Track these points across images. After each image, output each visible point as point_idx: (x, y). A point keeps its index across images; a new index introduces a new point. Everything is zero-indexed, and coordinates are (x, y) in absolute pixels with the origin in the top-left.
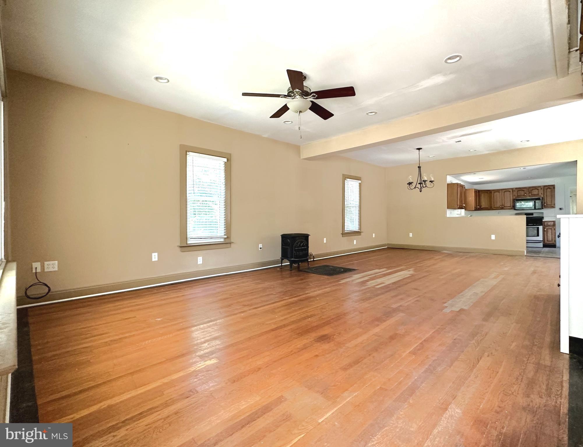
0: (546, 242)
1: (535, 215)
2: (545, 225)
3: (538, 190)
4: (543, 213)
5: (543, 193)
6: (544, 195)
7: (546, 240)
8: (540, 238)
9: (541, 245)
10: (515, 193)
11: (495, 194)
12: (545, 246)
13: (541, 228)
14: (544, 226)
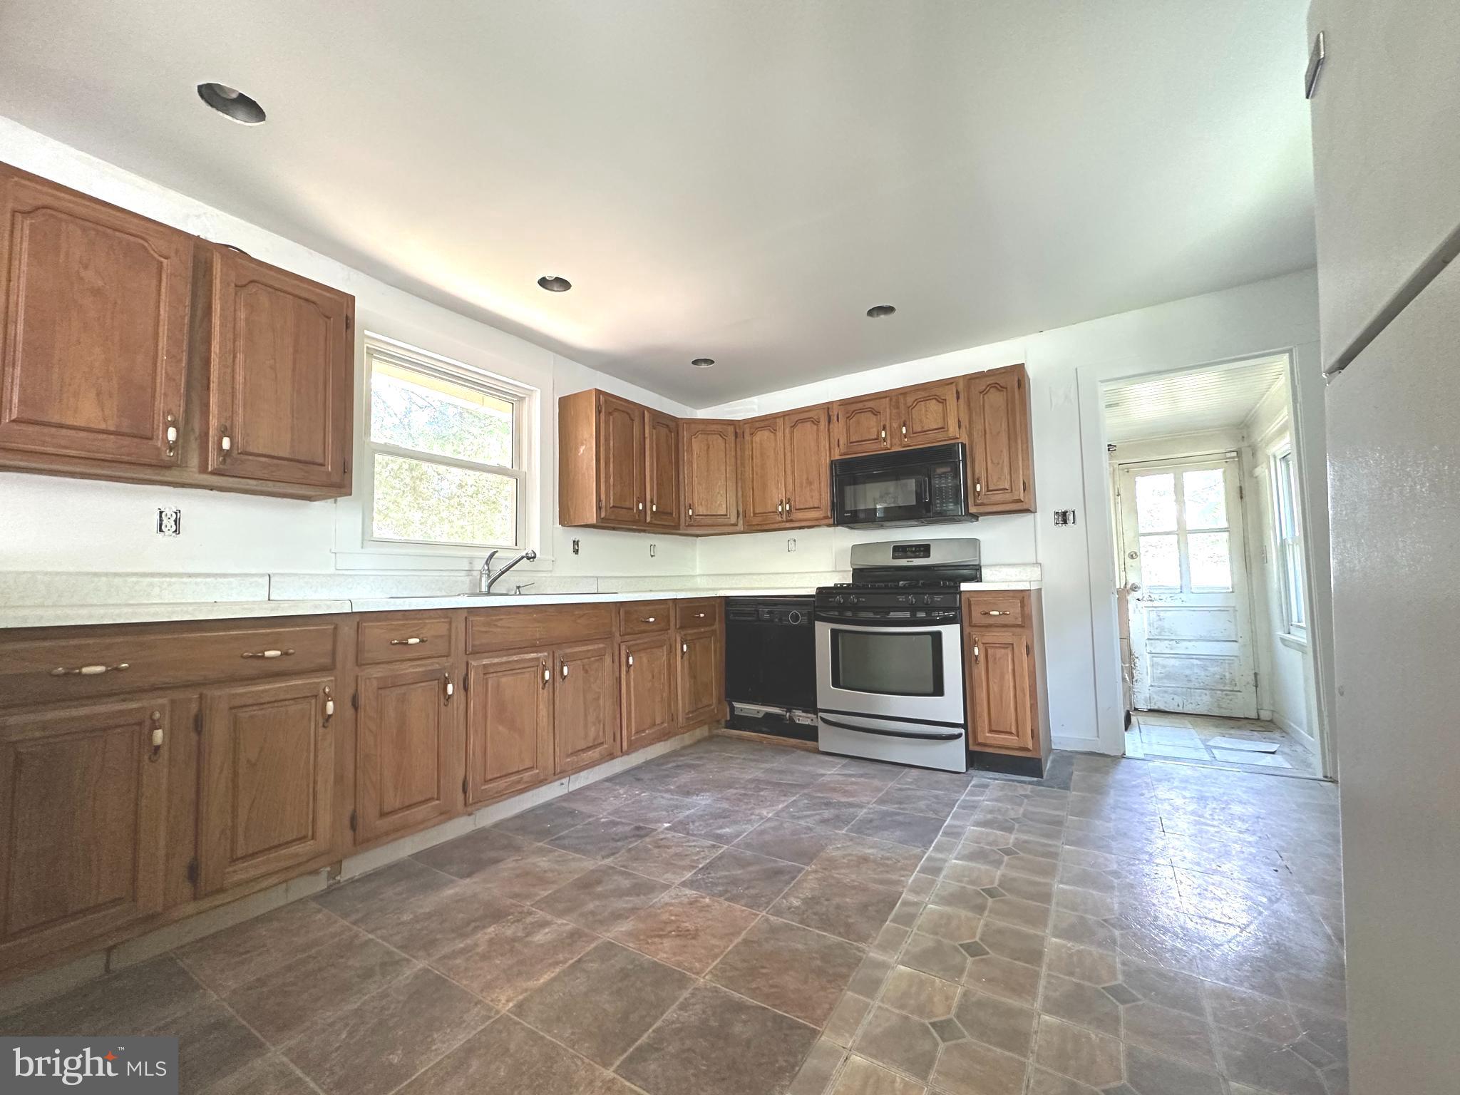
0: (985, 736)
1: (936, 558)
2: (974, 621)
3: (943, 402)
4: (974, 543)
5: (965, 423)
6: (970, 435)
7: (983, 724)
8: (949, 706)
9: (953, 756)
10: (839, 429)
11: (757, 438)
12: (977, 759)
13: (951, 635)
14: (971, 625)
